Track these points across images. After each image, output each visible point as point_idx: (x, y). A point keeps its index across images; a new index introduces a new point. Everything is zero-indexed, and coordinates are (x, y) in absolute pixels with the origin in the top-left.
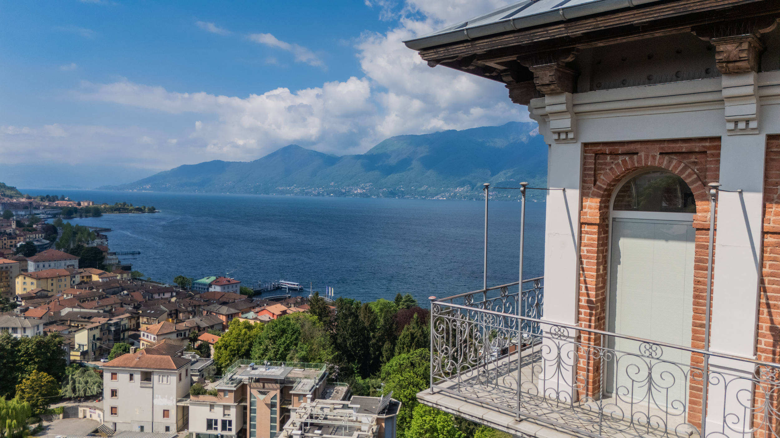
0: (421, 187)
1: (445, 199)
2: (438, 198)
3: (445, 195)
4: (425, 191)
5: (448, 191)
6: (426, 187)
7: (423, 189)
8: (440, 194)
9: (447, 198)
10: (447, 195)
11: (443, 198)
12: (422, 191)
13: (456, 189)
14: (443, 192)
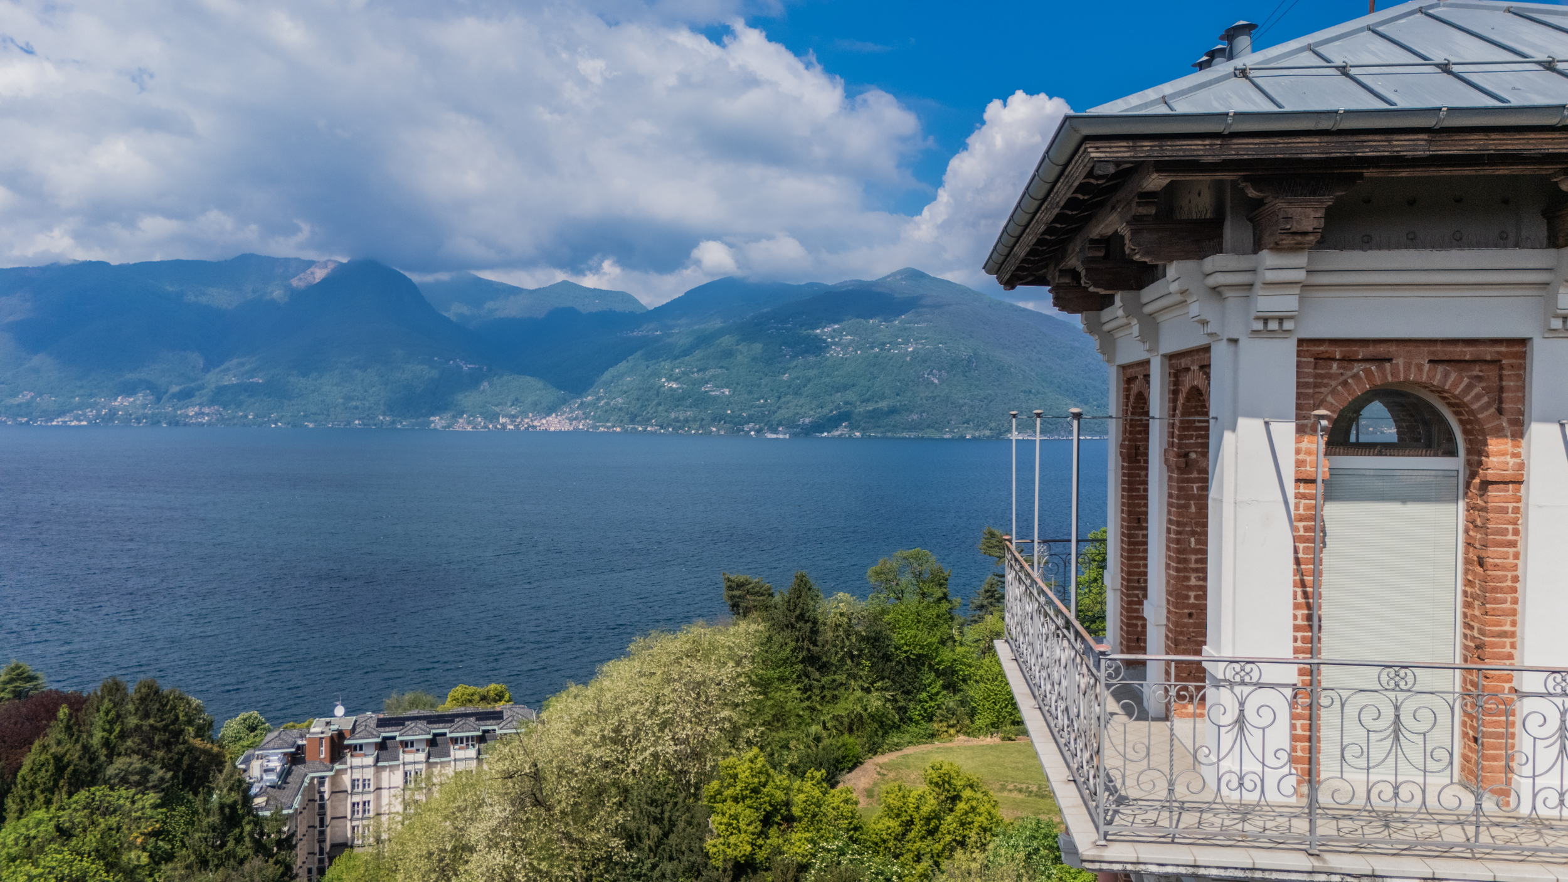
0: (14, 395)
1: (84, 423)
2: (66, 422)
3: (84, 415)
4: (28, 404)
5: (92, 406)
6: (29, 395)
7: (20, 399)
8: (70, 411)
9: (90, 422)
10: (91, 413)
11: (80, 421)
12: (19, 405)
13: (115, 400)
14: (79, 407)
